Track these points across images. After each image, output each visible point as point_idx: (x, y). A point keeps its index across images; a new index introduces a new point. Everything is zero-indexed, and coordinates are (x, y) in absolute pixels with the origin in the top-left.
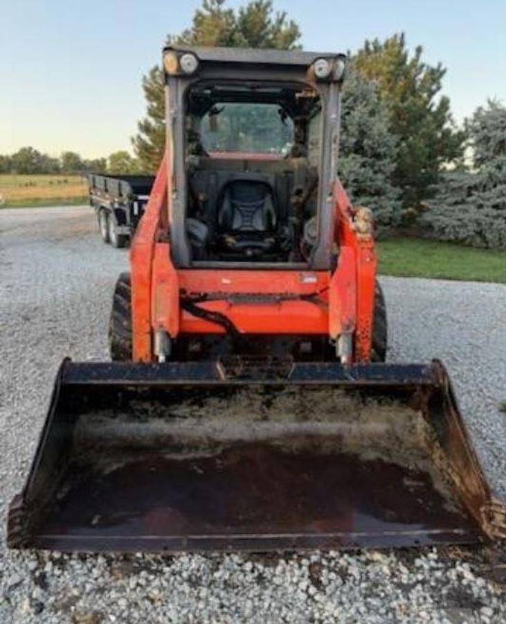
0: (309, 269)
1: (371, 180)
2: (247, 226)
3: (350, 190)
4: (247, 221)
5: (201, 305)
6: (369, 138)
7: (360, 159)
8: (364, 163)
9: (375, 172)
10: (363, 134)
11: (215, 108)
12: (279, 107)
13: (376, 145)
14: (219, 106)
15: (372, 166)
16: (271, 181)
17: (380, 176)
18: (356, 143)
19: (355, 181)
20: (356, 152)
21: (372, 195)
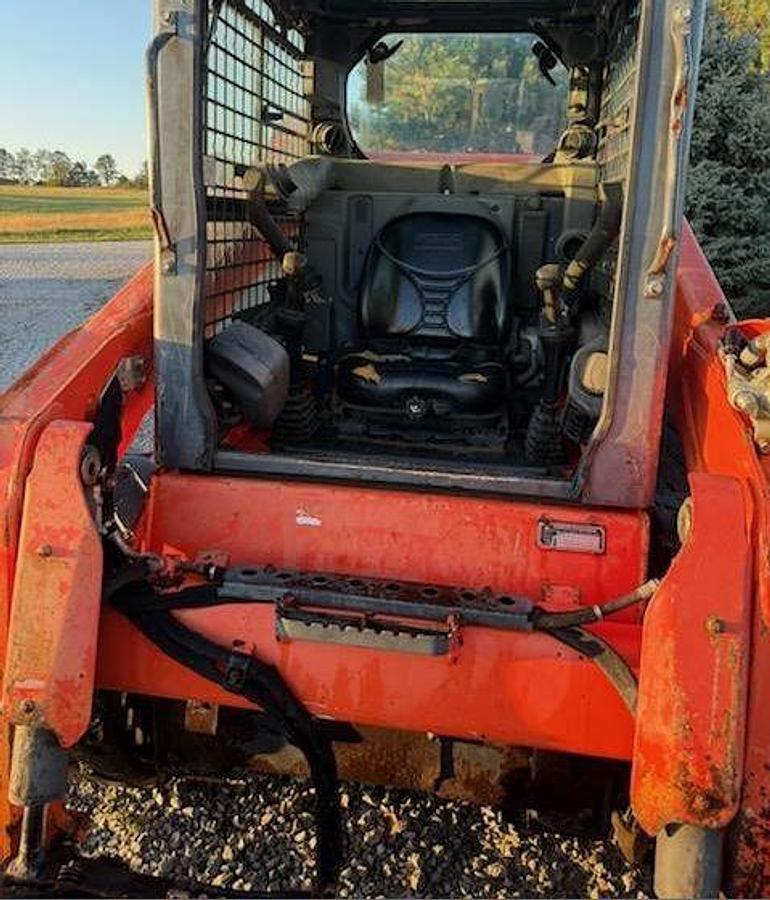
0: (574, 503)
1: (739, 206)
2: (433, 326)
3: (699, 223)
4: (435, 314)
5: (196, 617)
6: (739, 130)
7: (719, 169)
8: (728, 175)
9: (748, 193)
10: (727, 123)
11: (382, 45)
12: (536, 40)
13: (751, 144)
14: (389, 40)
15: (742, 182)
16: (504, 217)
17: (757, 199)
18: (712, 141)
19: (709, 207)
20: (712, 156)
21: (741, 234)
